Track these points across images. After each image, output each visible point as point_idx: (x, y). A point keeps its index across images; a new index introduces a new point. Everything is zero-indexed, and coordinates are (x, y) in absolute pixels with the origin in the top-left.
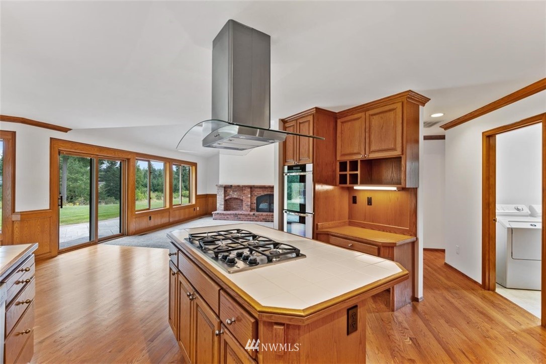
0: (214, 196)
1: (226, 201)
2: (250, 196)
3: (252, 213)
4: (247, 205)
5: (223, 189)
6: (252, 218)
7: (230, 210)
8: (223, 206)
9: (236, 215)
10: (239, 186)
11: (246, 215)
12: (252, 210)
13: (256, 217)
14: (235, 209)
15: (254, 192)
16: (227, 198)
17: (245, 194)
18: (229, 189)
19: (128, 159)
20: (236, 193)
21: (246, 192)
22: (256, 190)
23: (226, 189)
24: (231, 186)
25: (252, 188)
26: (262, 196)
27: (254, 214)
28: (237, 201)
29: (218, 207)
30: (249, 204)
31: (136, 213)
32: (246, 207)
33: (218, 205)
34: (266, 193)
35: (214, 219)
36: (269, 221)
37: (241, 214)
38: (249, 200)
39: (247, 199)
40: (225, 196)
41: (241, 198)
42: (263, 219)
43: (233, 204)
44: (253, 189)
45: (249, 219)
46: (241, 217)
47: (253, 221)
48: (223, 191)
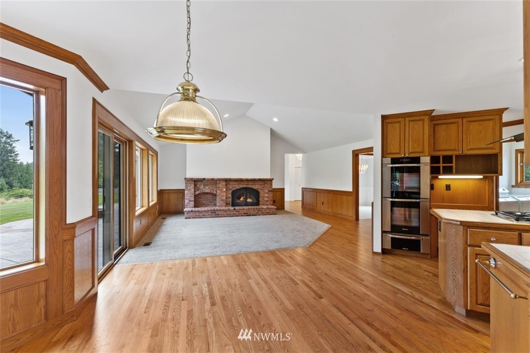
0: (182, 192)
1: (195, 196)
2: (225, 190)
3: (227, 208)
4: (223, 200)
5: (193, 182)
6: (232, 213)
7: (198, 207)
8: (193, 203)
9: (214, 211)
10: (213, 179)
11: (225, 211)
12: (227, 204)
13: (237, 212)
14: (205, 205)
15: (228, 186)
16: (197, 193)
17: (219, 187)
18: (200, 183)
19: (130, 141)
20: (207, 188)
21: (220, 185)
22: (231, 183)
23: (196, 183)
24: (204, 179)
25: (227, 181)
26: (237, 189)
27: (235, 209)
28: (207, 196)
29: (186, 204)
30: (224, 198)
32: (221, 202)
33: (186, 201)
34: (242, 187)
35: (186, 218)
36: (250, 215)
37: (220, 210)
38: (224, 194)
39: (223, 194)
40: (195, 191)
41: (215, 192)
42: (244, 213)
43: (203, 200)
44: (228, 182)
45: (228, 214)
46: (220, 213)
47: (233, 216)
48: (193, 185)
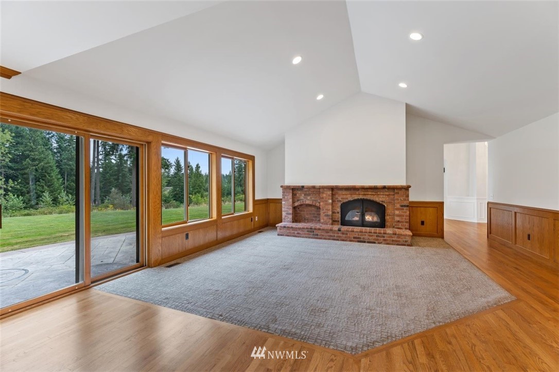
0: (278, 202)
1: (294, 208)
2: (330, 201)
3: (336, 227)
4: (327, 216)
5: (291, 191)
6: (336, 235)
7: (300, 222)
8: (291, 216)
9: (311, 230)
10: (314, 187)
11: (327, 231)
12: (334, 222)
13: (343, 234)
14: (308, 221)
15: (337, 196)
16: (296, 204)
17: (323, 198)
18: (299, 192)
19: (149, 143)
20: (309, 198)
21: (324, 195)
22: (340, 192)
23: (295, 192)
24: (303, 187)
25: (333, 189)
26: (350, 202)
27: (339, 230)
28: (310, 208)
29: (283, 217)
30: (330, 213)
31: (163, 229)
32: (325, 218)
33: (284, 214)
34: (356, 198)
35: (278, 235)
36: (365, 242)
37: (319, 229)
38: (330, 207)
39: (327, 207)
40: (293, 202)
41: (317, 204)
42: (354, 238)
43: (305, 213)
44: (335, 191)
45: (331, 236)
46: (319, 233)
47: (338, 240)
48: (291, 195)
